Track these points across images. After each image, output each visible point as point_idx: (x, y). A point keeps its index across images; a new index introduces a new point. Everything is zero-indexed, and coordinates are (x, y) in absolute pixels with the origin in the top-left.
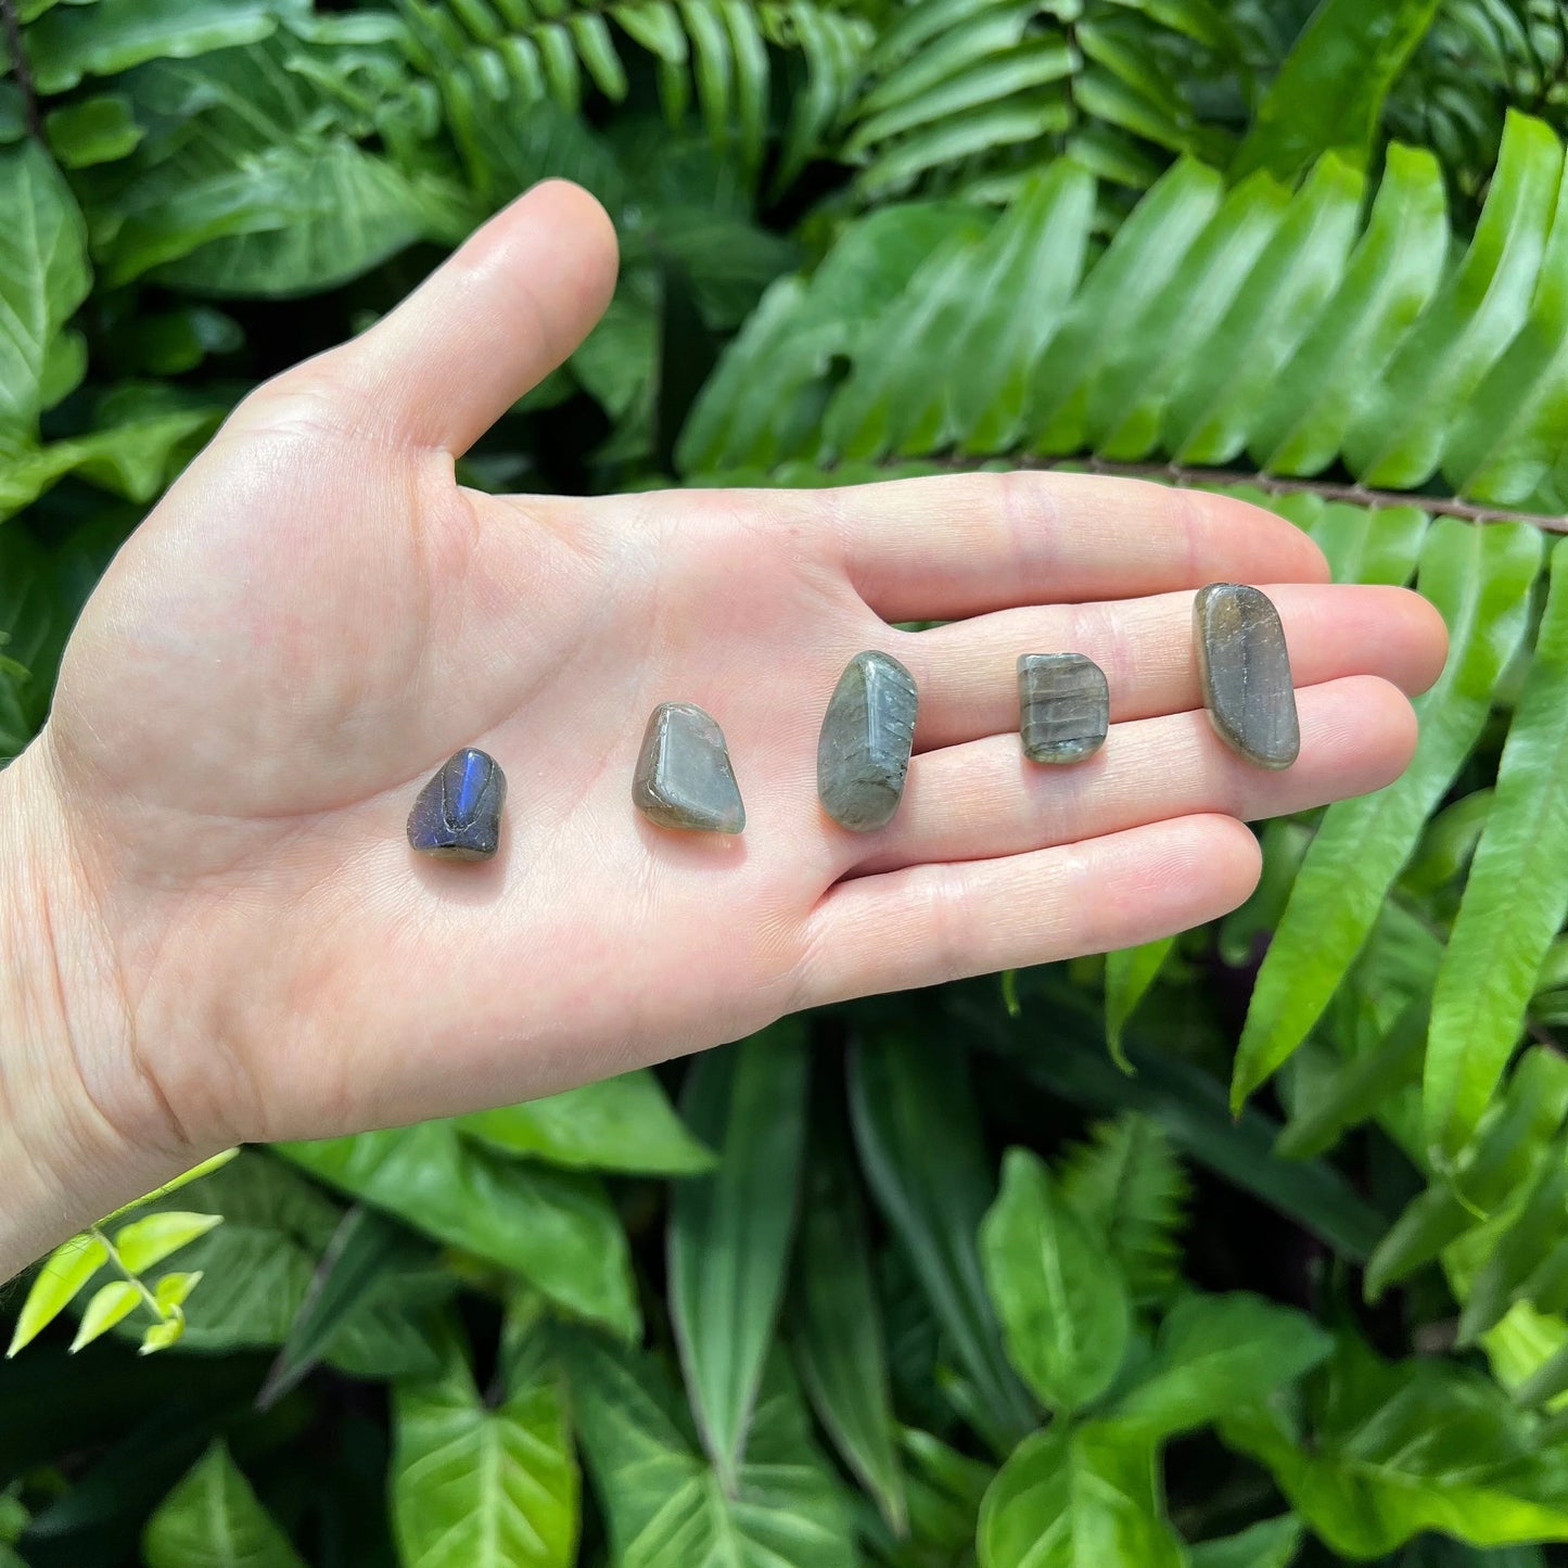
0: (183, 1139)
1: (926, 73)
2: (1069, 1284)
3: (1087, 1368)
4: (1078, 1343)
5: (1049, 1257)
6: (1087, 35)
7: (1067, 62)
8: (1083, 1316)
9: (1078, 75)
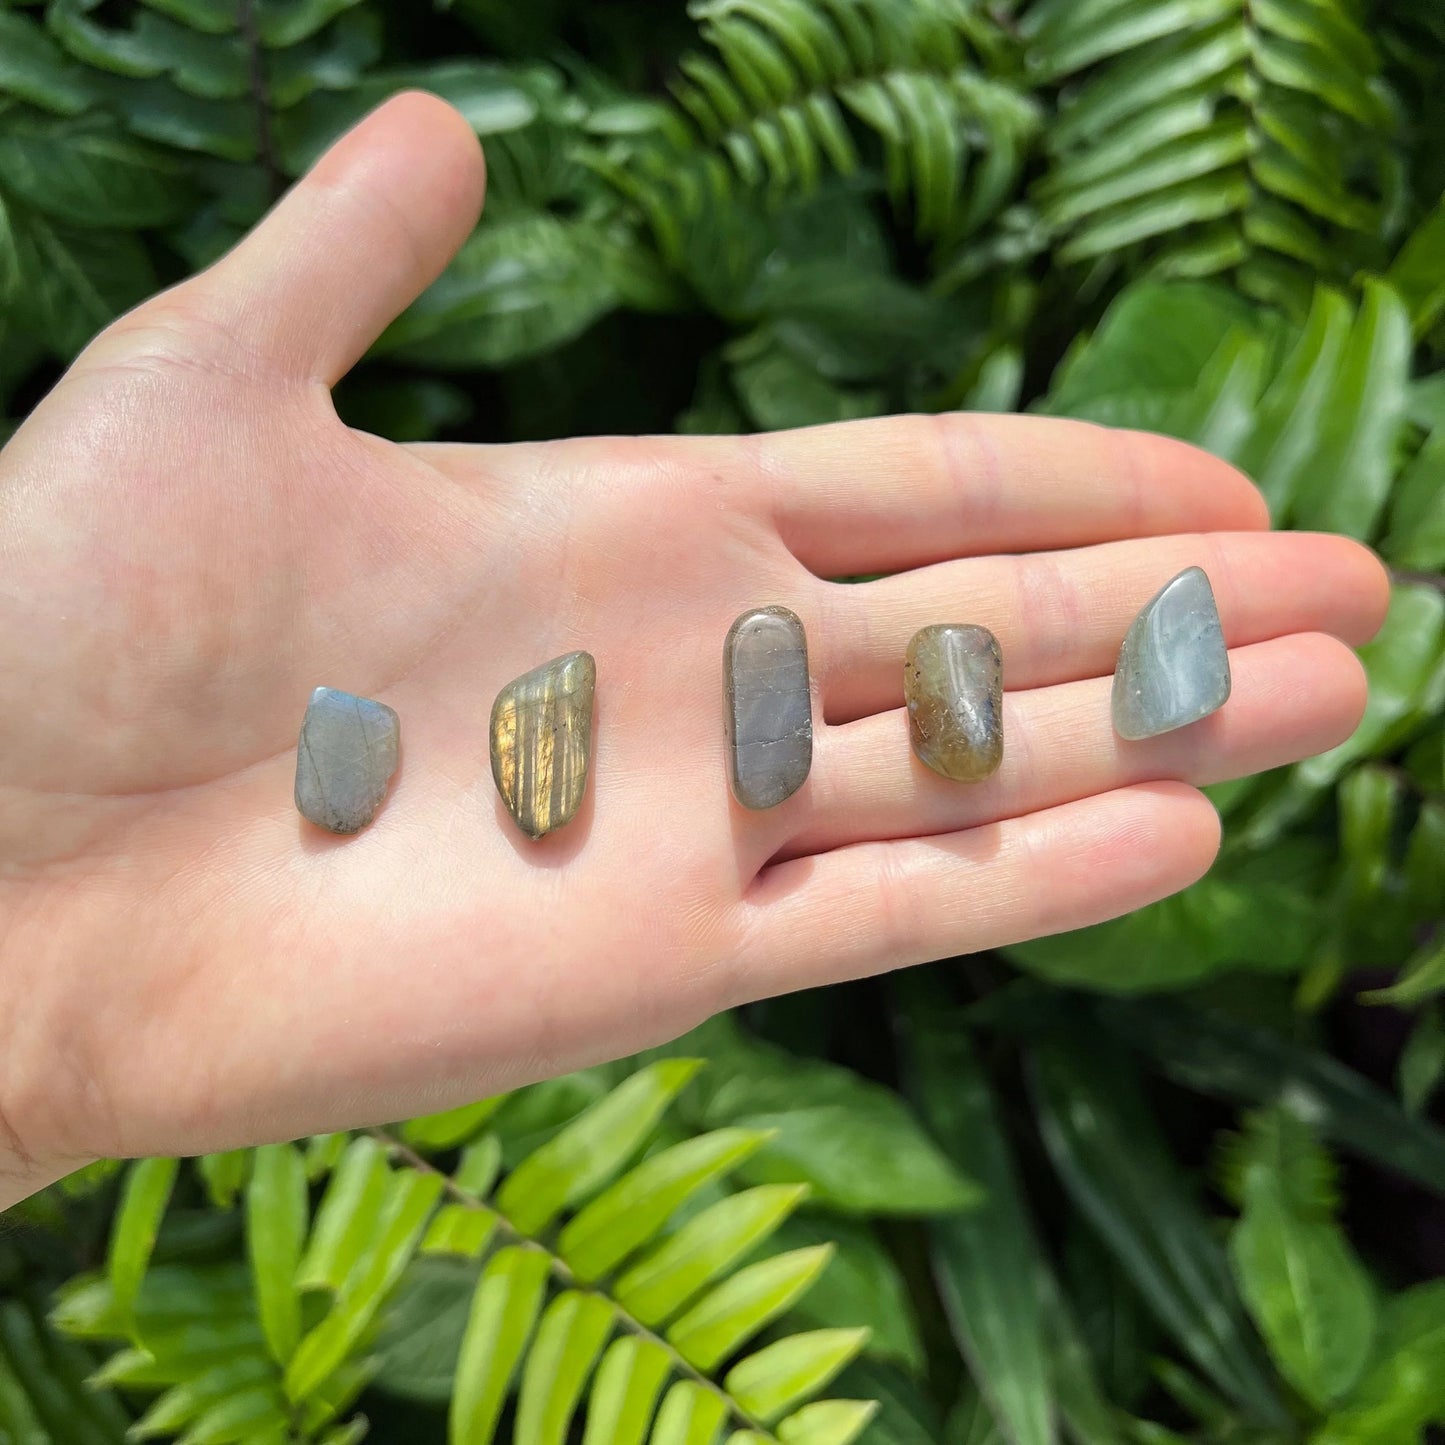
0: (25, 1158)
1: (1120, 152)
2: (1315, 1288)
3: (1335, 1365)
4: (1325, 1342)
5: (1295, 1266)
6: (1265, 117)
7: (1248, 141)
8: (1328, 1317)
9: (1257, 155)
